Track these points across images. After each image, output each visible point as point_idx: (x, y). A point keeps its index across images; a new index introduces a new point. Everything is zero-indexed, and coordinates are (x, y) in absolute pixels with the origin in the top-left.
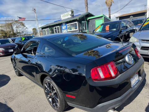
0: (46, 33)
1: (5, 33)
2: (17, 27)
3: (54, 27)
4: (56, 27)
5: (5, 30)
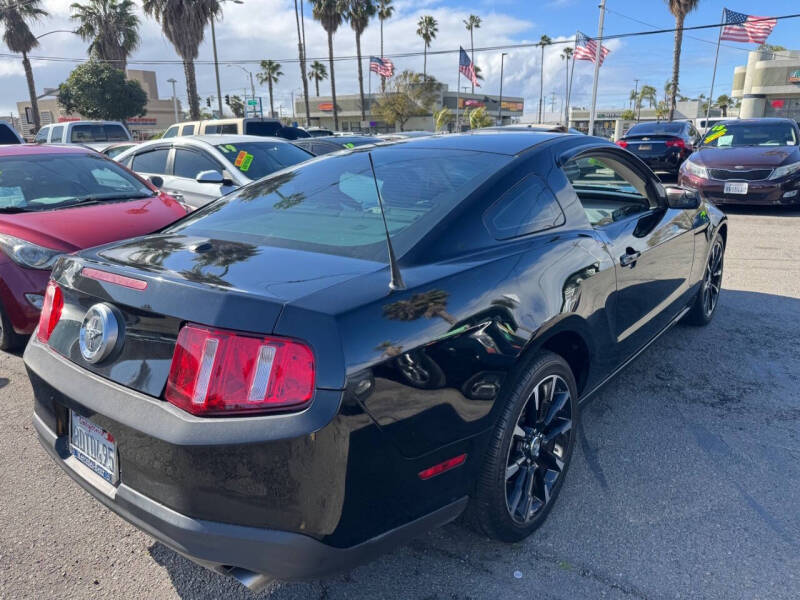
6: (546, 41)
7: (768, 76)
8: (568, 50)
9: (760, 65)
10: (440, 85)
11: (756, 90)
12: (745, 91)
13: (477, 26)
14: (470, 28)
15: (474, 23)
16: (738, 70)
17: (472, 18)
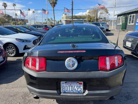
0: (120, 20)
1: (90, 18)
2: (101, 13)
3: (130, 15)
4: (132, 15)
5: (91, 15)
6: (29, 10)
7: (66, 17)
8: (34, 12)
9: (65, 16)
10: (11, 17)
11: (65, 20)
12: (64, 20)
13: (15, 6)
14: (14, 6)
15: (14, 5)
16: (62, 16)
17: (14, 4)
